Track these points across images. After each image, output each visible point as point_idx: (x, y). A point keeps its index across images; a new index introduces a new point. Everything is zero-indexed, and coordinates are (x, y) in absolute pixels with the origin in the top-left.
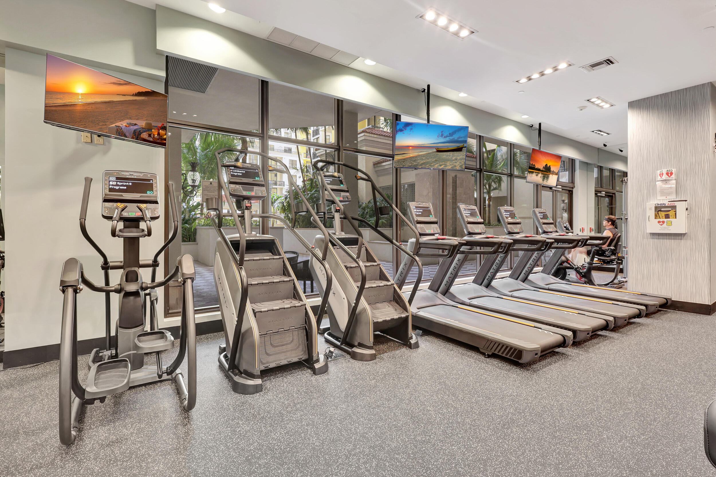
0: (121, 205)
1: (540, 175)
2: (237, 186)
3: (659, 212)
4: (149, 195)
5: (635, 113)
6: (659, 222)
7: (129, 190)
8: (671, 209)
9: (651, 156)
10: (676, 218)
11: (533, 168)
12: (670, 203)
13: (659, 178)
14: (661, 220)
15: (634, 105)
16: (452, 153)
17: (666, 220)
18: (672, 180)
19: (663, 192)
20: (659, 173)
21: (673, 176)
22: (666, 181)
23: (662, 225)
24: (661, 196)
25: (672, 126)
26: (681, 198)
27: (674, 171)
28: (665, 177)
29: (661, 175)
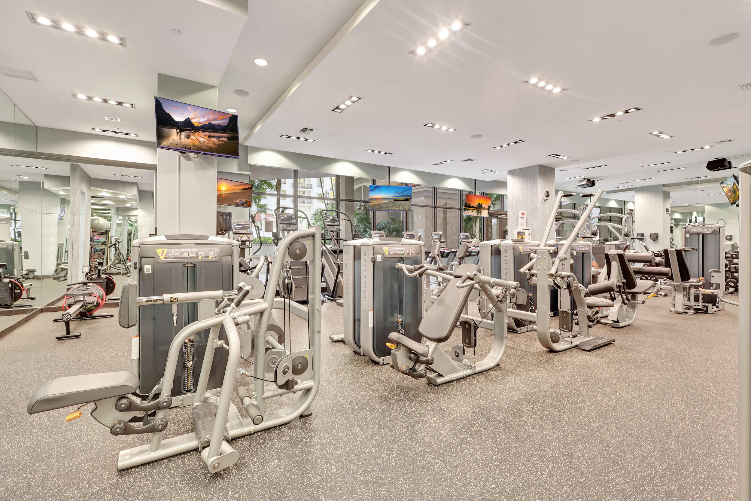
0: (241, 235)
1: (475, 211)
2: (284, 225)
4: (249, 231)
7: (242, 229)
8: (523, 234)
11: (470, 206)
16: (403, 202)
19: (521, 225)
21: (525, 215)
24: (519, 228)
26: (527, 228)
27: (525, 212)
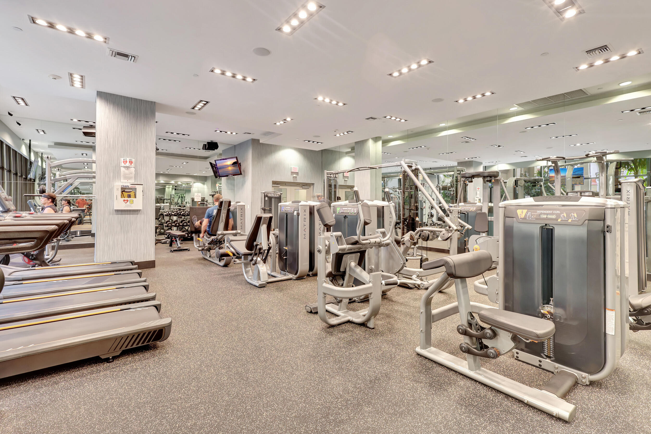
3: (123, 192)
5: (103, 103)
6: (124, 201)
8: (131, 190)
9: (116, 145)
10: (135, 197)
12: (132, 185)
13: (123, 164)
14: (126, 199)
15: (102, 95)
17: (129, 199)
18: (132, 167)
19: (126, 178)
20: (123, 161)
21: (133, 164)
22: (128, 168)
23: (126, 203)
24: (124, 179)
25: (132, 125)
26: (138, 182)
27: (133, 160)
28: (128, 164)
29: (125, 162)
